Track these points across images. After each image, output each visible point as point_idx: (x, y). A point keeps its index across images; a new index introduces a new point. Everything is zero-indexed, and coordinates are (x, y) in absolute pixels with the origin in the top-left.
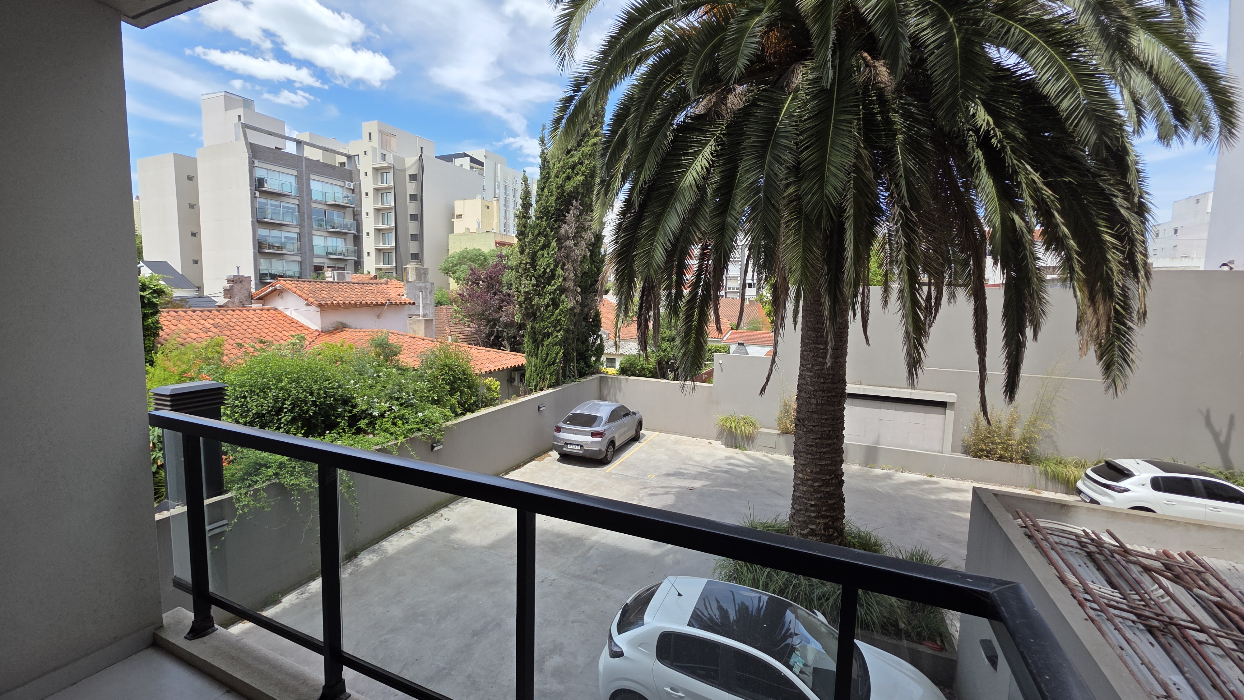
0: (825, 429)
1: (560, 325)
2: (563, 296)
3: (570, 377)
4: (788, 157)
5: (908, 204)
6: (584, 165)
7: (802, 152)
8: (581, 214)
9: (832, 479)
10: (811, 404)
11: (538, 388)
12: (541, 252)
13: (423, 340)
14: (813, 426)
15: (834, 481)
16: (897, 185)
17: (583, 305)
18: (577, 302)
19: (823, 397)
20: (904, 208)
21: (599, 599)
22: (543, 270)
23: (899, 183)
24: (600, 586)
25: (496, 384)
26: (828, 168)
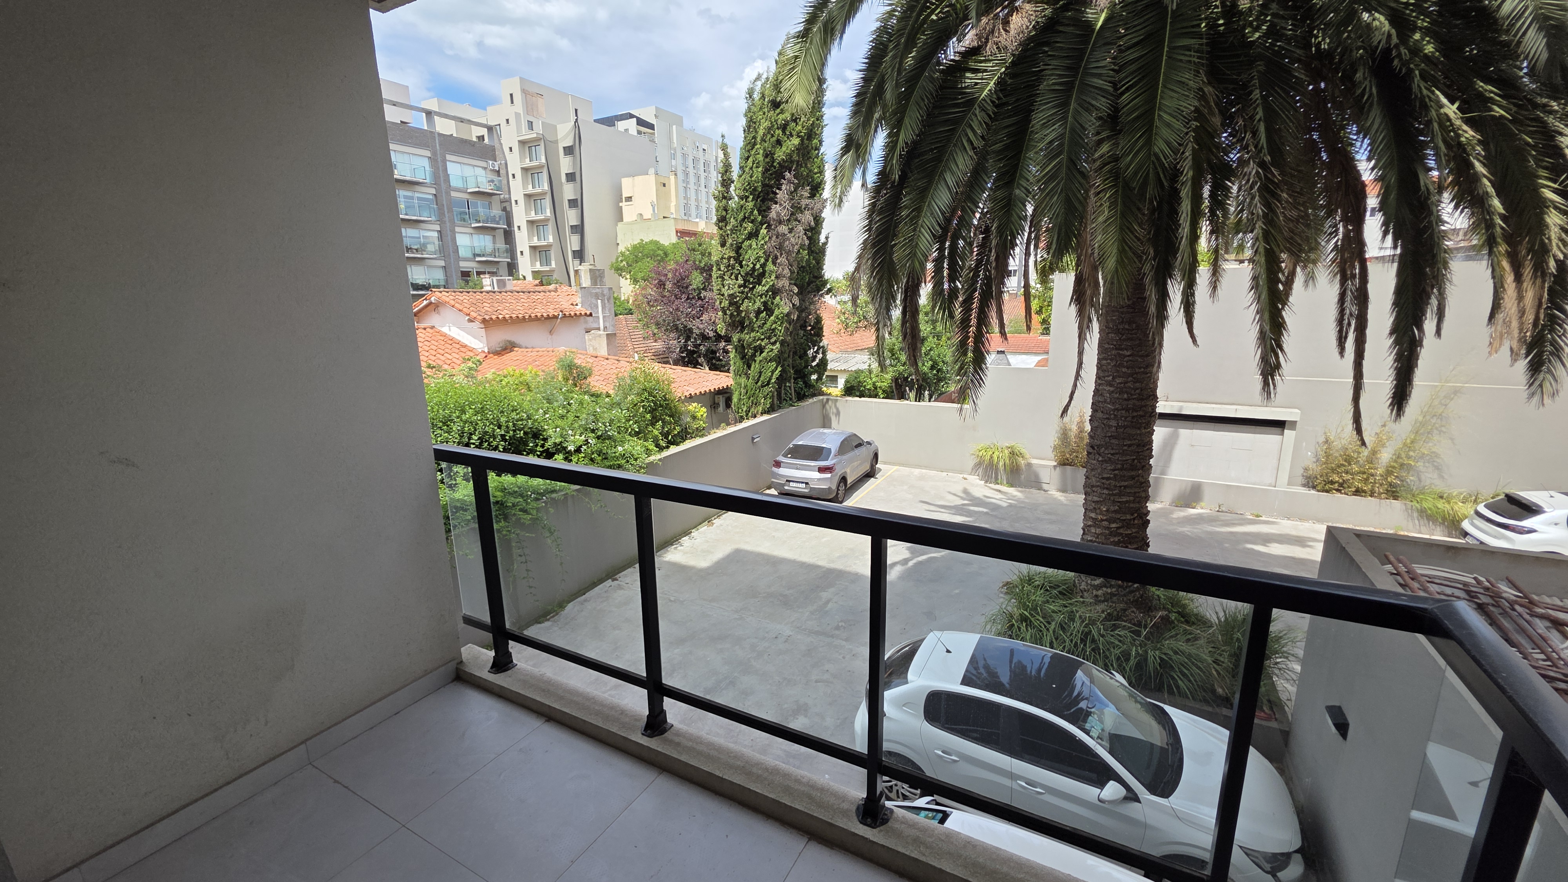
0: (1128, 457)
1: (775, 335)
2: (778, 298)
3: (787, 400)
4: (1102, 104)
5: (1268, 158)
6: (800, 123)
7: (1123, 94)
8: (796, 189)
9: (1134, 519)
10: (1110, 427)
11: (750, 414)
12: (747, 243)
13: (607, 359)
14: (1112, 454)
15: (1136, 522)
16: (1255, 133)
17: (801, 309)
18: (793, 305)
19: (1126, 418)
20: (1262, 164)
21: (844, 658)
22: (752, 266)
23: (1257, 130)
24: (844, 643)
25: (702, 411)
26: (1159, 115)
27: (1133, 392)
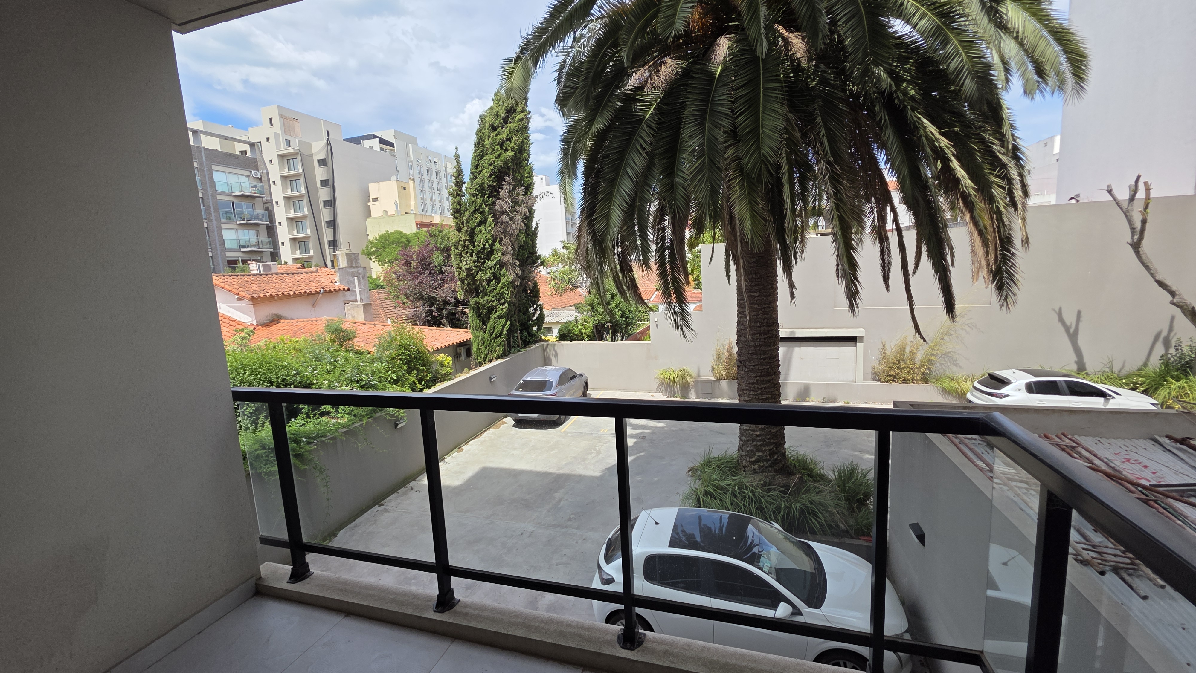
0: (765, 367)
1: (503, 298)
2: (504, 270)
3: (515, 347)
4: (726, 123)
5: (831, 159)
6: (513, 141)
7: (738, 117)
8: (514, 189)
10: (750, 347)
11: (487, 360)
12: (478, 229)
13: (365, 324)
14: (754, 366)
16: (821, 144)
17: (522, 277)
18: (517, 274)
19: (760, 339)
20: (828, 163)
22: (482, 246)
23: (822, 141)
24: (575, 531)
25: (448, 360)
26: (763, 131)
27: (763, 321)
